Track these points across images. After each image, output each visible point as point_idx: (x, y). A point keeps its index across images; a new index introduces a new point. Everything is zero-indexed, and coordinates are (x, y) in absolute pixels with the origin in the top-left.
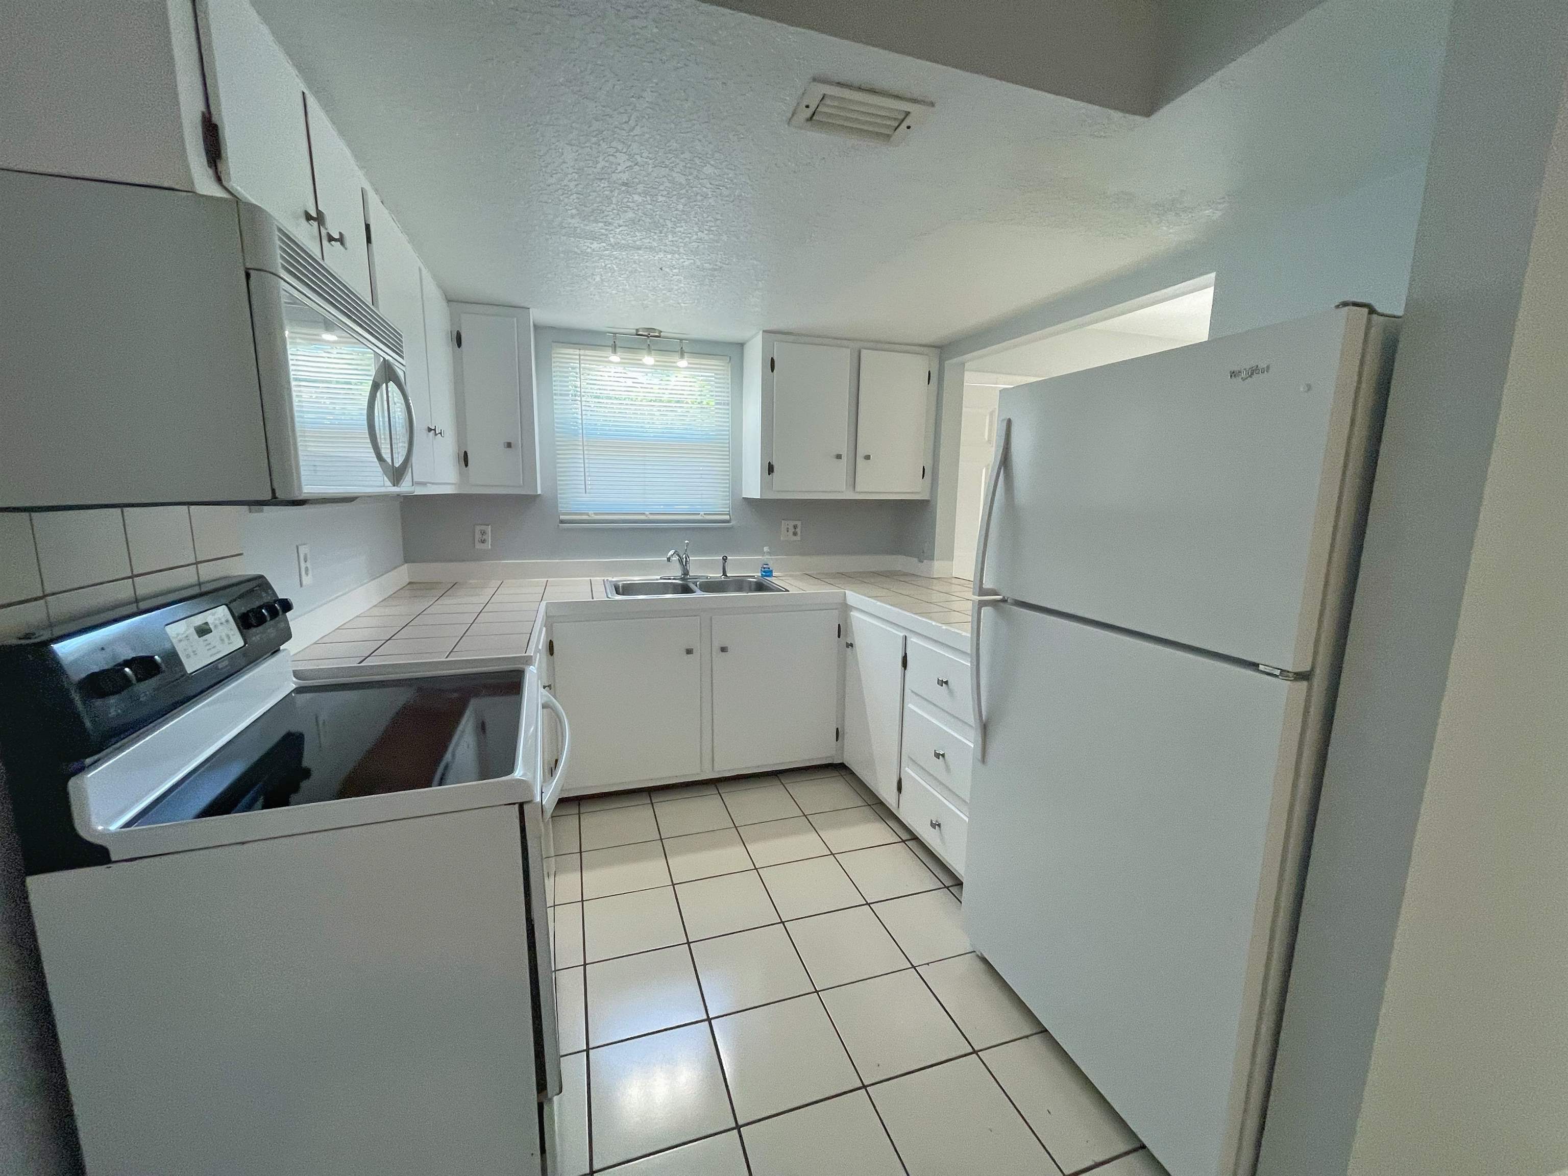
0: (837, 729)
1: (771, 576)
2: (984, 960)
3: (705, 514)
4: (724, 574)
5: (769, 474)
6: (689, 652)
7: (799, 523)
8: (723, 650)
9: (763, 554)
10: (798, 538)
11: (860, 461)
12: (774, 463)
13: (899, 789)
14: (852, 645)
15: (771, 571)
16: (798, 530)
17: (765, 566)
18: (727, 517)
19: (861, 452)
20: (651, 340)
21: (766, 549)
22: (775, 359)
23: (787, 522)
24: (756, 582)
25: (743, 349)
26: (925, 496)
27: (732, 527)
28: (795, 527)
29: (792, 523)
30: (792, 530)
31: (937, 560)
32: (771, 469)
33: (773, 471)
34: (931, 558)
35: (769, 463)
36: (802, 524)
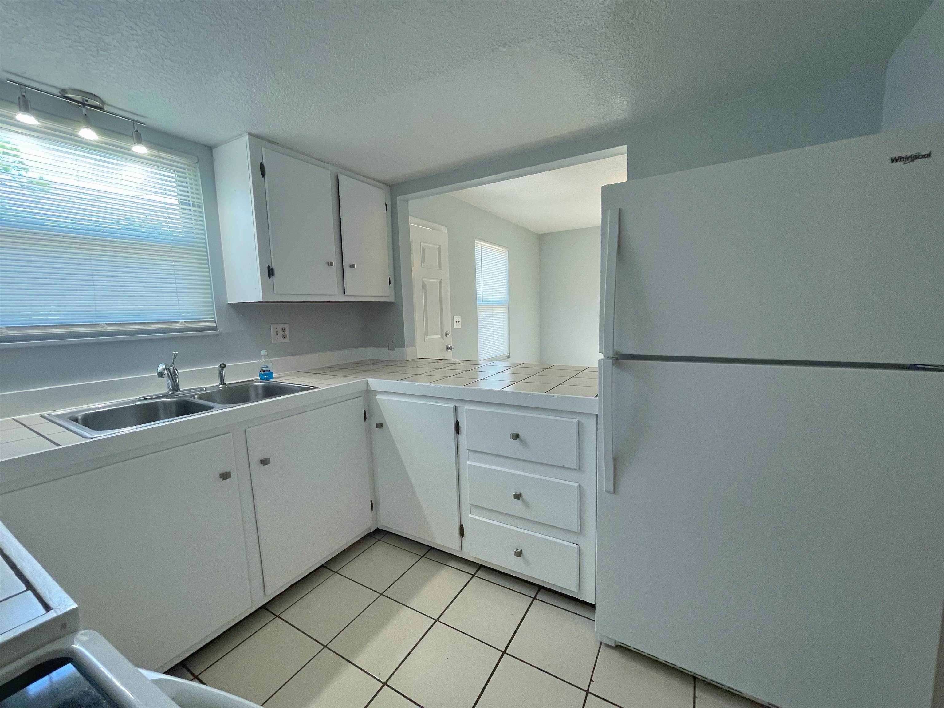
0: (371, 501)
1: (272, 378)
2: (621, 648)
3: (185, 322)
4: (222, 382)
5: (269, 277)
6: (225, 476)
7: (286, 327)
8: (264, 462)
9: (259, 356)
10: (287, 340)
11: (347, 270)
12: (273, 266)
13: (462, 533)
14: (382, 425)
15: (272, 373)
16: (287, 333)
17: (264, 369)
18: (213, 324)
19: (347, 262)
20: (87, 109)
21: (263, 352)
22: (265, 164)
23: (277, 326)
24: (263, 386)
25: (212, 152)
26: (391, 299)
27: (221, 333)
28: (284, 330)
29: (279, 327)
30: (281, 333)
31: (407, 347)
32: (271, 272)
33: (273, 275)
34: (402, 346)
35: (269, 266)
36: (289, 327)
